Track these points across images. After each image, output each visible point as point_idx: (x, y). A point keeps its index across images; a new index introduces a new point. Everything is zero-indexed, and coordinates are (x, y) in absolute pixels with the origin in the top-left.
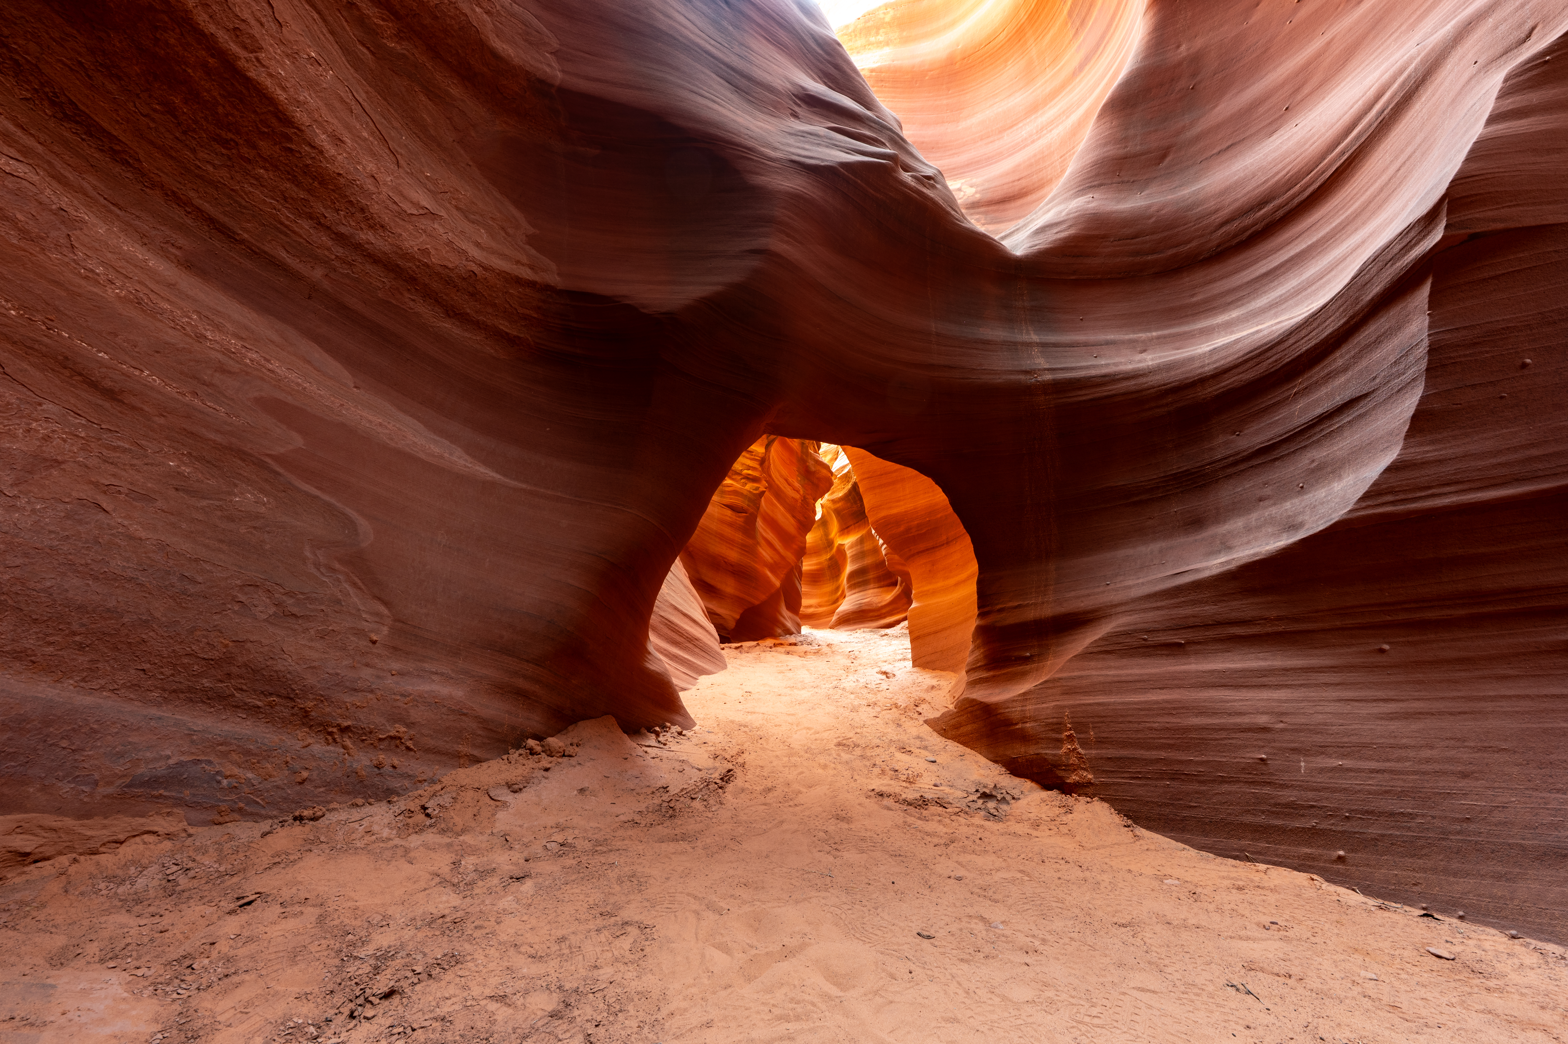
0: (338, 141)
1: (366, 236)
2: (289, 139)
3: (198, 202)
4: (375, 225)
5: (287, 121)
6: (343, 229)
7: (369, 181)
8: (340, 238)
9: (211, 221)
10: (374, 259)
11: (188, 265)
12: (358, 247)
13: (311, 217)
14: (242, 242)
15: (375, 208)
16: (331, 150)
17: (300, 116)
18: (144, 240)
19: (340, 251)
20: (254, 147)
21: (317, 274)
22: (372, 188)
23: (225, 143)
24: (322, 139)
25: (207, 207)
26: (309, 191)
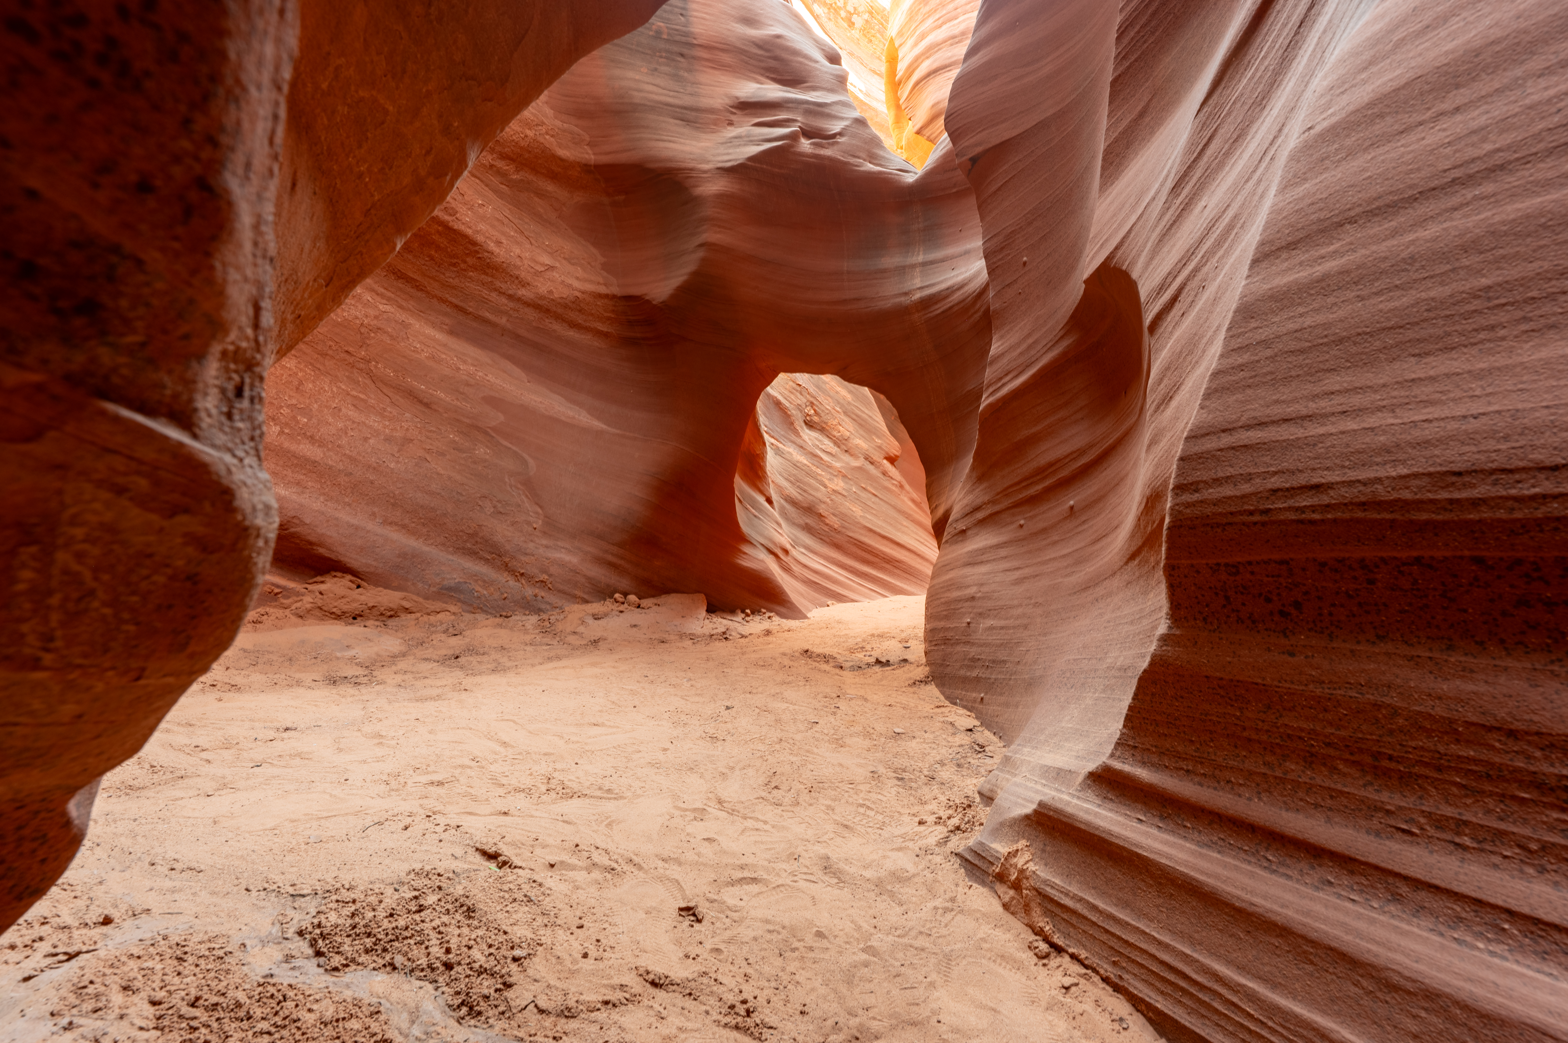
0: (499, 243)
1: (522, 292)
2: (477, 252)
3: (450, 299)
4: (524, 284)
5: (474, 243)
6: (510, 292)
7: (518, 259)
8: (510, 297)
9: (456, 306)
10: (527, 304)
11: (451, 332)
12: (519, 300)
13: (495, 290)
14: (470, 313)
15: (523, 275)
16: (496, 250)
17: (480, 238)
18: (434, 325)
19: (511, 305)
20: (465, 262)
21: (503, 321)
22: (519, 263)
23: (454, 265)
24: (492, 246)
25: (454, 300)
26: (492, 276)
